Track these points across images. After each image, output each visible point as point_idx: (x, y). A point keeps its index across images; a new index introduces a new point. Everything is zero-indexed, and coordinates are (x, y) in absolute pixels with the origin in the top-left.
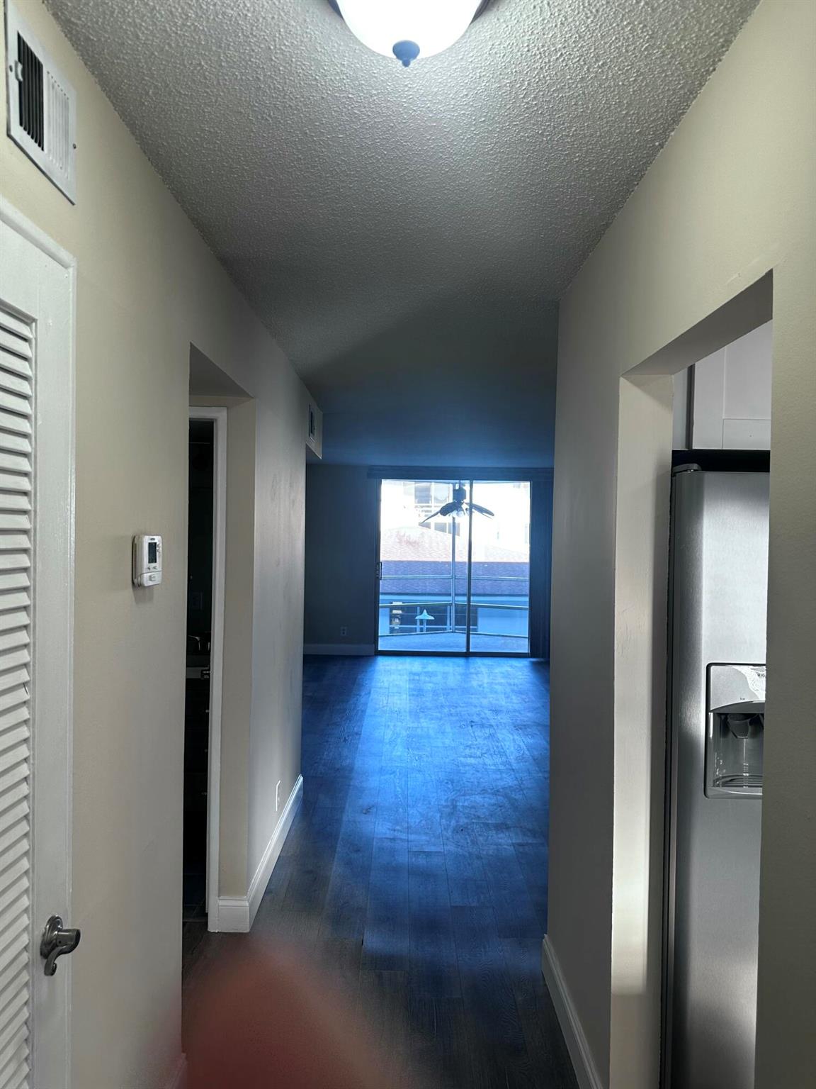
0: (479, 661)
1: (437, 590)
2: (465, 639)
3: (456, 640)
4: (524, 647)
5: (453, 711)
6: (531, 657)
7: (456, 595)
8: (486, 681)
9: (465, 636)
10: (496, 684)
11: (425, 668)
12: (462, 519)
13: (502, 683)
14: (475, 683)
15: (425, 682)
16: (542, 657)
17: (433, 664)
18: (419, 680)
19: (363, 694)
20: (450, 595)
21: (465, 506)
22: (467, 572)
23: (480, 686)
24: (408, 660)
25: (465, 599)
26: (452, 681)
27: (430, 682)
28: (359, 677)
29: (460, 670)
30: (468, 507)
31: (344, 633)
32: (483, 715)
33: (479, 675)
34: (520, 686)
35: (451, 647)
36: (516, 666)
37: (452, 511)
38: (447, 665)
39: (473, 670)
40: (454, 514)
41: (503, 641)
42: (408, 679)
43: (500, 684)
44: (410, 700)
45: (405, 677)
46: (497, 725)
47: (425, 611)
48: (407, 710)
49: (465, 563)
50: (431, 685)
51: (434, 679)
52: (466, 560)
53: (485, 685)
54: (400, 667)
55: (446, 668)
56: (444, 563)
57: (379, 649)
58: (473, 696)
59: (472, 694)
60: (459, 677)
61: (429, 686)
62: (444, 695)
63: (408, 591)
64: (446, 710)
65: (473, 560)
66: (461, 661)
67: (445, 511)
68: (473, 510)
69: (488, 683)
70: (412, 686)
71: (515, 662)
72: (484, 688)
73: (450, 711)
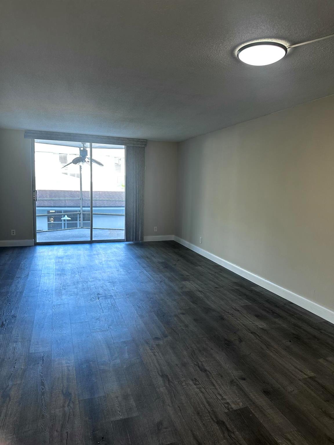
0: (98, 246)
1: (72, 205)
2: (90, 232)
3: (84, 233)
4: (122, 235)
5: (85, 286)
6: (127, 241)
7: (83, 207)
8: (103, 259)
9: (90, 230)
10: (110, 261)
11: (66, 253)
12: (86, 166)
13: (113, 260)
14: (97, 262)
15: (66, 264)
16: (132, 241)
17: (71, 250)
18: (62, 262)
19: (23, 276)
20: (80, 207)
21: (87, 160)
22: (90, 196)
23: (101, 263)
24: (56, 247)
25: (89, 209)
26: (83, 261)
27: (69, 263)
28: (22, 263)
29: (87, 252)
30: (89, 161)
31: (13, 234)
32: (105, 288)
33: (99, 255)
34: (124, 262)
35: (81, 237)
36: (119, 248)
37: (80, 162)
38: (79, 250)
39: (95, 252)
40: (81, 164)
41: (109, 232)
42: (55, 262)
43: (112, 261)
44: (56, 279)
45: (53, 260)
46: (115, 295)
47: (66, 215)
48: (54, 289)
49: (88, 192)
50: (70, 265)
51: (72, 261)
52: (89, 190)
53: (104, 263)
54: (50, 253)
55: (79, 252)
56: (76, 192)
57: (37, 242)
58: (97, 272)
59: (96, 270)
60: (87, 258)
61: (68, 267)
62: (78, 273)
63: (57, 205)
64: (80, 286)
65: (93, 190)
66: (87, 246)
67: (76, 161)
68: (92, 162)
69: (105, 261)
70: (57, 267)
71: (118, 245)
72: (103, 264)
73: (83, 286)
